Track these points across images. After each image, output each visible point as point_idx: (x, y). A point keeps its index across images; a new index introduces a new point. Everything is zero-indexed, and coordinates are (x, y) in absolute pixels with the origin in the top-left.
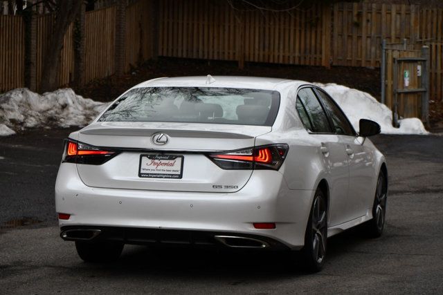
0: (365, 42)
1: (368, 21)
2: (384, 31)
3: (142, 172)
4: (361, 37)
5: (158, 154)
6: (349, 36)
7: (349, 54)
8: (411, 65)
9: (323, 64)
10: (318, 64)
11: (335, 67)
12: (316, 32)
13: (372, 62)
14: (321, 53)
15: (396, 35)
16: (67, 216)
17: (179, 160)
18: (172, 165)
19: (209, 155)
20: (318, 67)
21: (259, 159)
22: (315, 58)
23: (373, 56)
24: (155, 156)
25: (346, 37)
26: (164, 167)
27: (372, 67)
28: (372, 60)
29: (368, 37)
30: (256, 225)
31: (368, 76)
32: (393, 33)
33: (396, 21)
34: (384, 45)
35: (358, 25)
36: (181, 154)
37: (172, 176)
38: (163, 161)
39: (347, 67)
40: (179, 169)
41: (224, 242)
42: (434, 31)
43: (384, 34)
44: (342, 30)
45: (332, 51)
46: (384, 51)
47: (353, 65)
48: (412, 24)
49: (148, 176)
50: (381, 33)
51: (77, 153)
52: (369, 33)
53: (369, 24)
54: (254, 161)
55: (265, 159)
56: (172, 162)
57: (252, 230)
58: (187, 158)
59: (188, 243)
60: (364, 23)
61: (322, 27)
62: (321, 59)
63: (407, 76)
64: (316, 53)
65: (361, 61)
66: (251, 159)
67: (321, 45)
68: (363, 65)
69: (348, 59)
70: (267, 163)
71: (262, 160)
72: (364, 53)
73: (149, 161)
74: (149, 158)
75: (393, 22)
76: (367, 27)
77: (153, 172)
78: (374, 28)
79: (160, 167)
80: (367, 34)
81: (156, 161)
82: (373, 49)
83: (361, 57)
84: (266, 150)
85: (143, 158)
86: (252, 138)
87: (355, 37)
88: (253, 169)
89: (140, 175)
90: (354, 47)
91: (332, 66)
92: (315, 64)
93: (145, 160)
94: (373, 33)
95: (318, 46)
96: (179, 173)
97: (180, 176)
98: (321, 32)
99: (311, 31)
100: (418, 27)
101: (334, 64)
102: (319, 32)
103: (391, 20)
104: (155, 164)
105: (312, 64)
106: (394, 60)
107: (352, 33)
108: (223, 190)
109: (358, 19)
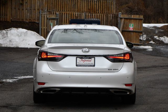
0: (25, 11)
1: (26, 3)
2: (33, 7)
3: (77, 64)
4: (23, 9)
5: (84, 57)
6: (18, 9)
7: (19, 16)
8: (53, 21)
9: (8, 20)
10: (6, 20)
11: (13, 21)
12: (5, 7)
13: (28, 20)
14: (7, 16)
15: (37, 8)
16: (44, 84)
17: (93, 59)
18: (90, 61)
19: (106, 56)
20: (6, 21)
21: (126, 58)
22: (5, 18)
23: (28, 17)
24: (83, 57)
25: (17, 9)
26: (87, 62)
27: (28, 22)
28: (28, 18)
29: (26, 9)
30: (126, 85)
31: (27, 25)
32: (36, 8)
33: (37, 3)
34: (40, 12)
35: (22, 4)
36: (94, 56)
37: (91, 66)
38: (86, 60)
39: (18, 21)
40: (94, 62)
41: (113, 92)
42: (53, 7)
43: (33, 8)
44: (16, 6)
45: (12, 15)
46: (40, 15)
47: (20, 21)
48: (44, 4)
49: (80, 66)
50: (31, 7)
51: (47, 57)
52: (27, 7)
53: (27, 4)
54: (124, 59)
55: (128, 58)
56: (90, 60)
57: (125, 87)
58: (96, 58)
59: (98, 93)
60: (25, 4)
61: (7, 5)
62: (7, 18)
63: (52, 25)
64: (5, 16)
65: (23, 19)
66: (123, 58)
67: (7, 12)
68: (24, 21)
69: (18, 18)
70: (129, 59)
71: (127, 58)
72: (24, 16)
73: (80, 60)
74: (80, 58)
75: (36, 3)
76: (26, 5)
77: (82, 64)
78: (29, 6)
79: (85, 62)
80: (26, 8)
81: (83, 59)
82: (28, 14)
83: (23, 17)
84: (128, 54)
85: (77, 58)
86: (123, 49)
87: (21, 9)
88: (124, 62)
89: (77, 65)
90: (20, 13)
91: (12, 21)
92: (5, 20)
93: (78, 59)
94: (28, 8)
95: (6, 13)
96: (94, 64)
97: (94, 66)
98: (7, 7)
99: (3, 7)
100: (46, 5)
101: (12, 20)
102: (6, 7)
103: (35, 2)
104: (83, 61)
105: (4, 20)
106: (47, 18)
107: (20, 8)
108: (112, 71)
109: (22, 2)
